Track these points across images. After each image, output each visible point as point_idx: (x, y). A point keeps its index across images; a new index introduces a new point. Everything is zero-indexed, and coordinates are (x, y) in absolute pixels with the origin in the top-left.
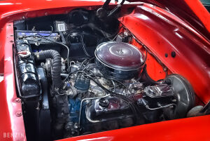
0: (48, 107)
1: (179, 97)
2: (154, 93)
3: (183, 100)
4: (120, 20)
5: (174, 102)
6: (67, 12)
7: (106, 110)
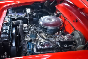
0: (15, 45)
1: (77, 42)
2: (63, 39)
3: (79, 43)
4: (56, 6)
5: (74, 44)
6: (31, 4)
7: (42, 47)
